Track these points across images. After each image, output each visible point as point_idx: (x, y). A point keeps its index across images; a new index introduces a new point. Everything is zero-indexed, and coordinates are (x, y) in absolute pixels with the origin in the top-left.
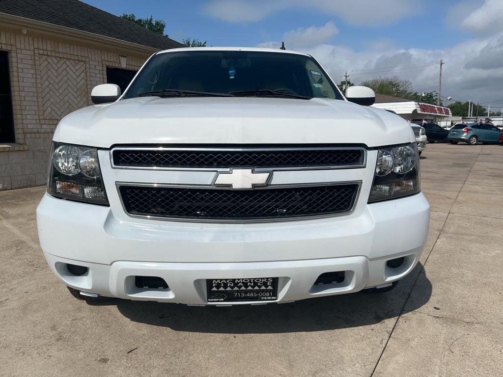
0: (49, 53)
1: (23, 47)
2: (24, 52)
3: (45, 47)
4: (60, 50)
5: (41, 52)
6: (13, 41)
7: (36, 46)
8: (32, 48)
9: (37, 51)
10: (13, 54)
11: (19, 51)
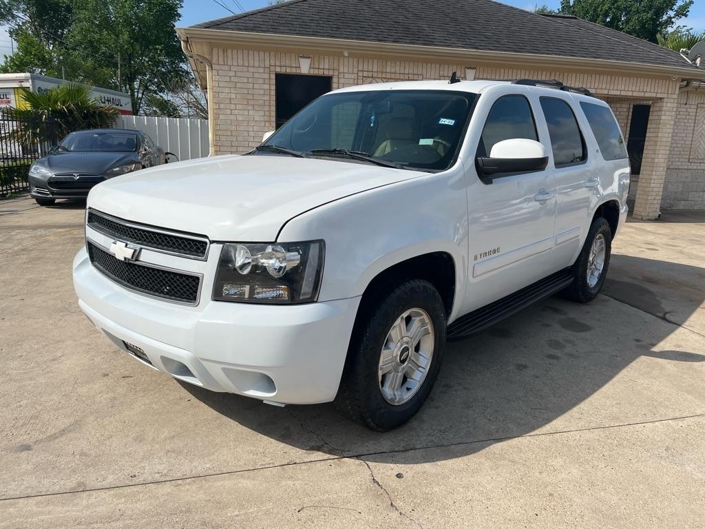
0: (375, 75)
1: (346, 71)
2: (346, 76)
3: (370, 69)
4: (388, 70)
5: (366, 74)
6: (336, 64)
7: (361, 68)
8: (355, 71)
9: (360, 74)
10: (335, 80)
11: (341, 76)
